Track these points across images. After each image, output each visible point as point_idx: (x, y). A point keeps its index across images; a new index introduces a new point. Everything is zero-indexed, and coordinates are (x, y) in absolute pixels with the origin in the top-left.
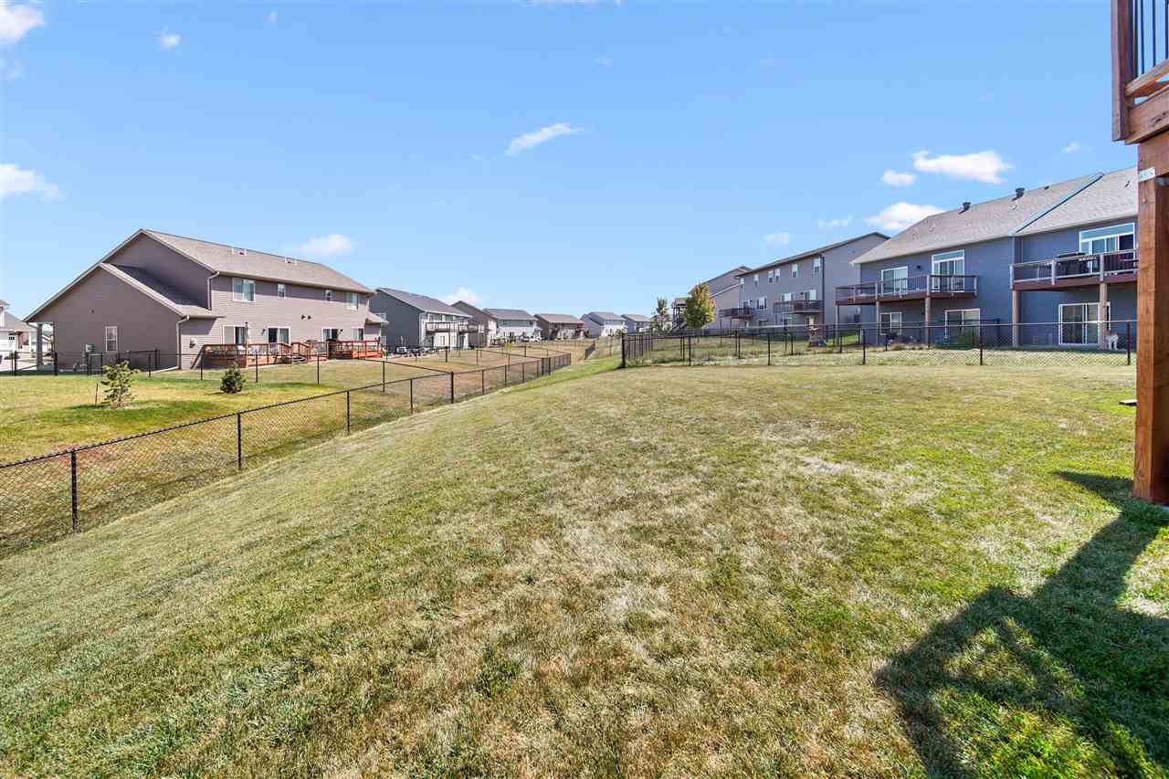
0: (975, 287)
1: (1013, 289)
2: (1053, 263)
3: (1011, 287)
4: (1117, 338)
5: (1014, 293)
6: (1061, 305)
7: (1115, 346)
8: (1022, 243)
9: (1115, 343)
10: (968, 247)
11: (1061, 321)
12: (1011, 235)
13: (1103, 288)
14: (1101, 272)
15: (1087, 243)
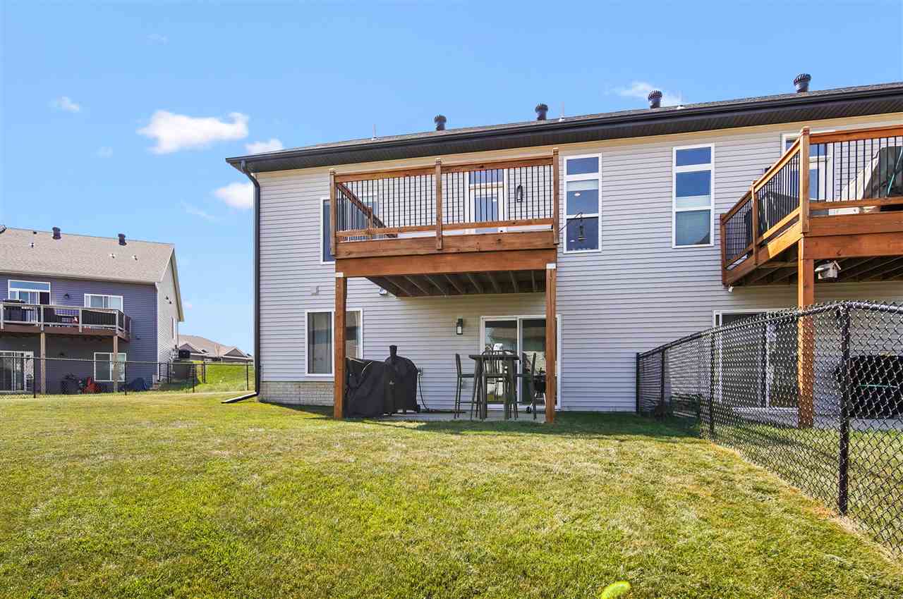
2: (2, 306)
13: (43, 336)
14: (42, 322)
15: (15, 292)
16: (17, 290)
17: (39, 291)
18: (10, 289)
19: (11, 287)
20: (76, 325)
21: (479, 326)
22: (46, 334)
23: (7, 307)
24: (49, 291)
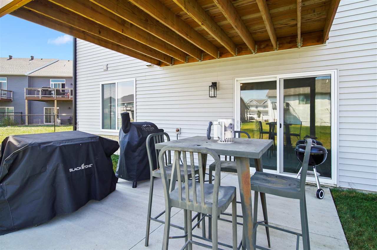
0: (12, 97)
1: (26, 99)
2: (40, 90)
3: (25, 98)
4: (60, 121)
5: (26, 101)
6: (44, 108)
7: (60, 124)
8: (31, 79)
9: (60, 123)
10: (9, 77)
11: (44, 114)
12: (27, 75)
13: (56, 102)
14: (55, 96)
15: (53, 84)
16: (53, 83)
17: (61, 83)
18: (51, 83)
19: (52, 82)
20: (68, 96)
21: (233, 89)
22: (57, 101)
23: (44, 90)
24: (65, 83)
